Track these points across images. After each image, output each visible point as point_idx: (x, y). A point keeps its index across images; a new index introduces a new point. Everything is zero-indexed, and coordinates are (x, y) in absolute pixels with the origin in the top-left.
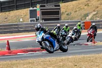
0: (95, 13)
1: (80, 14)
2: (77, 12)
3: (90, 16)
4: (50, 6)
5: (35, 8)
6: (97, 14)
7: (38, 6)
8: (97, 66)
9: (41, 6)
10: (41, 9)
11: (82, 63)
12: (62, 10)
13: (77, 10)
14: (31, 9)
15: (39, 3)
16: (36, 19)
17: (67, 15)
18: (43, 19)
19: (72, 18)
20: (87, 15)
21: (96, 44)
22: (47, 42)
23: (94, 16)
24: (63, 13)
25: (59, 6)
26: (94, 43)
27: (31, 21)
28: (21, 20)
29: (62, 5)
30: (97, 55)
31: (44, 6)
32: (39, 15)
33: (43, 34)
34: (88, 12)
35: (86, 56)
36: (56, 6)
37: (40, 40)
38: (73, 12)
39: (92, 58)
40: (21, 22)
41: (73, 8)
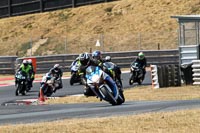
1: (13, 43)
2: (9, 40)
3: (34, 48)
13: (9, 35)
30: (50, 124)
34: (30, 40)
39: (39, 130)
41: (1, 31)
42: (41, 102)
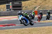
0: (40, 6)
2: (31, 6)
3: (37, 8)
4: (17, 3)
5: (9, 4)
6: (40, 7)
7: (11, 3)
8: (41, 33)
9: (12, 3)
10: (12, 5)
11: (33, 32)
12: (23, 5)
13: (31, 5)
14: (7, 4)
15: (11, 1)
16: (10, 10)
17: (26, 7)
18: (13, 10)
19: (28, 9)
20: (35, 8)
21: (40, 22)
22: (24, 20)
23: (39, 8)
24: (23, 6)
25: (21, 3)
26: (39, 21)
27: (7, 10)
28: (2, 10)
29: (23, 2)
31: (14, 3)
32: (11, 7)
33: (22, 16)
34: (36, 6)
35: (35, 28)
36: (20, 3)
37: (20, 19)
38: (28, 6)
39: (38, 29)
40: (2, 11)
41: (29, 4)
42: (39, 22)
